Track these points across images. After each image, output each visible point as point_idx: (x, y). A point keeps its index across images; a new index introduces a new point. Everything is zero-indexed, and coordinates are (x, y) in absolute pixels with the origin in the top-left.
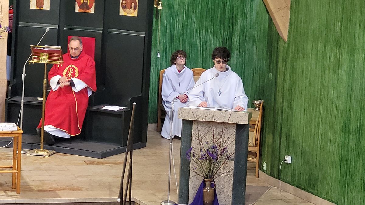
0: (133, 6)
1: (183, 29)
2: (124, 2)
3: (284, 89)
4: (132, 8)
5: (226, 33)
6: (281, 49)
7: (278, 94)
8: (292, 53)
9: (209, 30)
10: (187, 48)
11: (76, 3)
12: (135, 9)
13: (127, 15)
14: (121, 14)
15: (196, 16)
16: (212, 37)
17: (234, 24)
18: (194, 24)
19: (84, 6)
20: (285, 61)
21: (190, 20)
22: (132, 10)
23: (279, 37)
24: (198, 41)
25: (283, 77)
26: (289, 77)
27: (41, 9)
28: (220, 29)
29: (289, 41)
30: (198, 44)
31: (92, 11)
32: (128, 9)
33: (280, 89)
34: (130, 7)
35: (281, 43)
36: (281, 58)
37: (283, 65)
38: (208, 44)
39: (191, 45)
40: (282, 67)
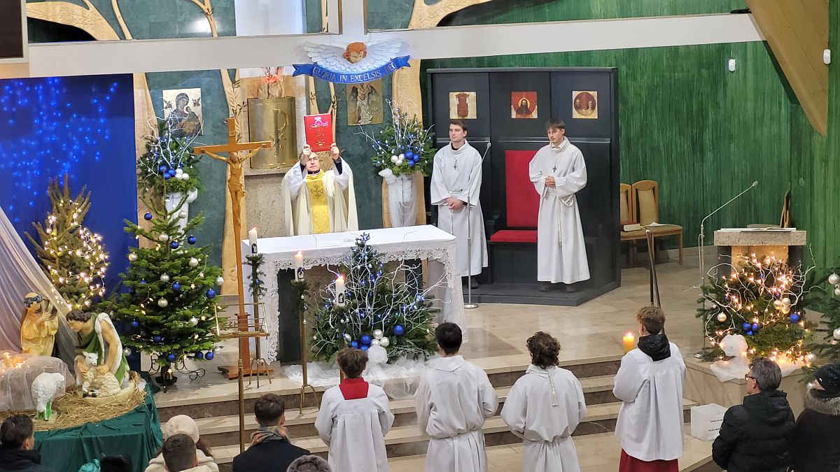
0: (590, 106)
1: (641, 130)
2: (578, 101)
3: (825, 197)
4: (590, 108)
5: (695, 131)
6: (818, 146)
7: (815, 204)
8: (835, 150)
9: (674, 128)
10: (649, 153)
11: (512, 106)
12: (593, 108)
13: (583, 117)
14: (574, 117)
15: (656, 112)
16: (678, 137)
17: (705, 118)
18: (655, 123)
19: (524, 110)
20: (825, 161)
21: (649, 117)
22: (589, 111)
23: (812, 131)
24: (661, 144)
25: (823, 182)
26: (832, 181)
27: (465, 118)
28: (687, 127)
29: (829, 135)
30: (662, 148)
31: (535, 115)
32: (583, 110)
33: (820, 197)
34: (586, 107)
35: (816, 138)
36: (818, 157)
37: (821, 166)
38: (674, 147)
39: (652, 149)
40: (821, 170)
